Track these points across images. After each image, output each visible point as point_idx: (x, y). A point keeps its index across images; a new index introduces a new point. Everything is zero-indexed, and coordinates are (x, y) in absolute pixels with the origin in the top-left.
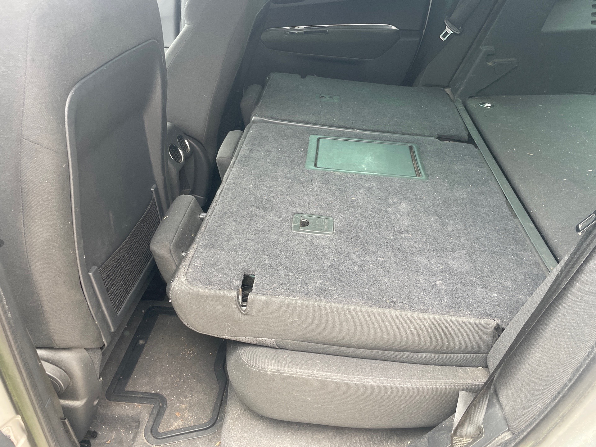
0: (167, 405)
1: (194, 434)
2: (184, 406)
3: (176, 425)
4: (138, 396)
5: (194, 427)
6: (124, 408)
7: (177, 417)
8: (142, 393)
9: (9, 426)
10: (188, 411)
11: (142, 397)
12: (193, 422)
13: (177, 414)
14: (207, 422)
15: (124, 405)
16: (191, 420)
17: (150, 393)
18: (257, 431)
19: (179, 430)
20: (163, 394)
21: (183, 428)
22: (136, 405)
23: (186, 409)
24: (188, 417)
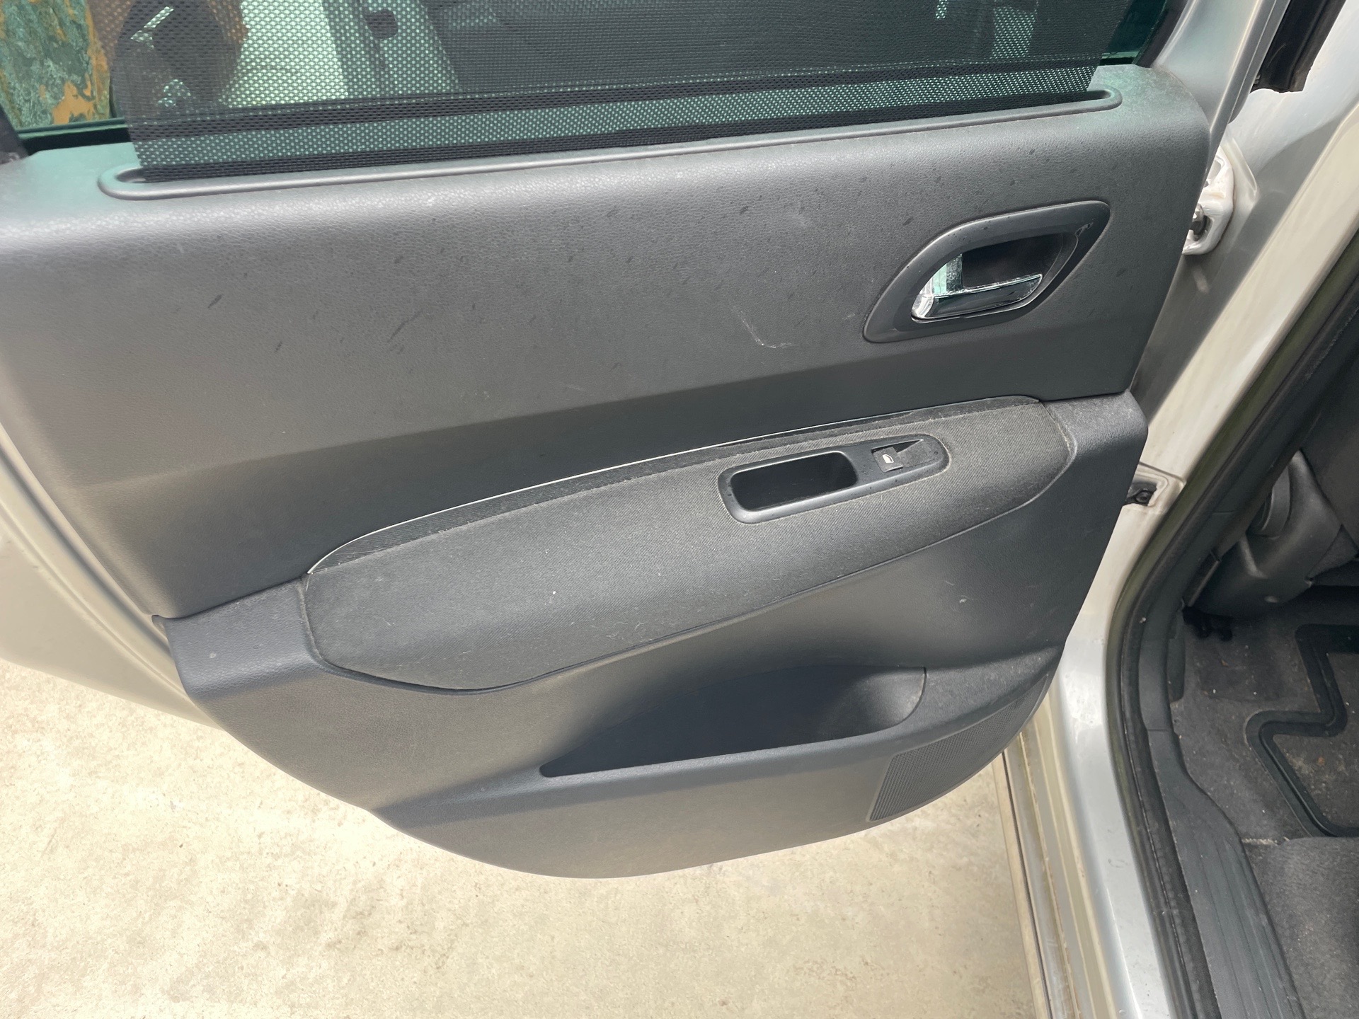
0: (1330, 736)
1: (1295, 802)
2: (1342, 768)
3: (1299, 763)
4: (1325, 680)
5: (1308, 797)
6: (1293, 663)
7: (1315, 761)
8: (1335, 685)
9: (1168, 480)
10: (1336, 780)
11: (1326, 688)
12: (1318, 795)
13: (1321, 760)
14: (1328, 821)
15: (1297, 662)
16: (1320, 790)
17: (1341, 698)
18: (1338, 899)
19: (1291, 770)
20: (1351, 723)
21: (1298, 778)
22: (1307, 681)
23: (1339, 773)
24: (1325, 782)
